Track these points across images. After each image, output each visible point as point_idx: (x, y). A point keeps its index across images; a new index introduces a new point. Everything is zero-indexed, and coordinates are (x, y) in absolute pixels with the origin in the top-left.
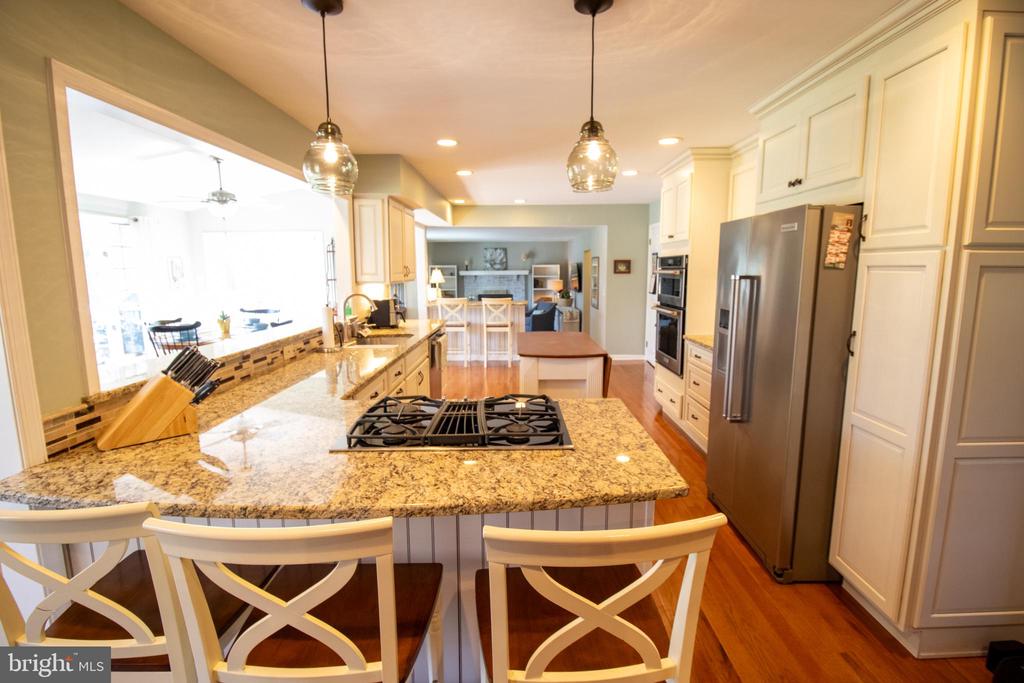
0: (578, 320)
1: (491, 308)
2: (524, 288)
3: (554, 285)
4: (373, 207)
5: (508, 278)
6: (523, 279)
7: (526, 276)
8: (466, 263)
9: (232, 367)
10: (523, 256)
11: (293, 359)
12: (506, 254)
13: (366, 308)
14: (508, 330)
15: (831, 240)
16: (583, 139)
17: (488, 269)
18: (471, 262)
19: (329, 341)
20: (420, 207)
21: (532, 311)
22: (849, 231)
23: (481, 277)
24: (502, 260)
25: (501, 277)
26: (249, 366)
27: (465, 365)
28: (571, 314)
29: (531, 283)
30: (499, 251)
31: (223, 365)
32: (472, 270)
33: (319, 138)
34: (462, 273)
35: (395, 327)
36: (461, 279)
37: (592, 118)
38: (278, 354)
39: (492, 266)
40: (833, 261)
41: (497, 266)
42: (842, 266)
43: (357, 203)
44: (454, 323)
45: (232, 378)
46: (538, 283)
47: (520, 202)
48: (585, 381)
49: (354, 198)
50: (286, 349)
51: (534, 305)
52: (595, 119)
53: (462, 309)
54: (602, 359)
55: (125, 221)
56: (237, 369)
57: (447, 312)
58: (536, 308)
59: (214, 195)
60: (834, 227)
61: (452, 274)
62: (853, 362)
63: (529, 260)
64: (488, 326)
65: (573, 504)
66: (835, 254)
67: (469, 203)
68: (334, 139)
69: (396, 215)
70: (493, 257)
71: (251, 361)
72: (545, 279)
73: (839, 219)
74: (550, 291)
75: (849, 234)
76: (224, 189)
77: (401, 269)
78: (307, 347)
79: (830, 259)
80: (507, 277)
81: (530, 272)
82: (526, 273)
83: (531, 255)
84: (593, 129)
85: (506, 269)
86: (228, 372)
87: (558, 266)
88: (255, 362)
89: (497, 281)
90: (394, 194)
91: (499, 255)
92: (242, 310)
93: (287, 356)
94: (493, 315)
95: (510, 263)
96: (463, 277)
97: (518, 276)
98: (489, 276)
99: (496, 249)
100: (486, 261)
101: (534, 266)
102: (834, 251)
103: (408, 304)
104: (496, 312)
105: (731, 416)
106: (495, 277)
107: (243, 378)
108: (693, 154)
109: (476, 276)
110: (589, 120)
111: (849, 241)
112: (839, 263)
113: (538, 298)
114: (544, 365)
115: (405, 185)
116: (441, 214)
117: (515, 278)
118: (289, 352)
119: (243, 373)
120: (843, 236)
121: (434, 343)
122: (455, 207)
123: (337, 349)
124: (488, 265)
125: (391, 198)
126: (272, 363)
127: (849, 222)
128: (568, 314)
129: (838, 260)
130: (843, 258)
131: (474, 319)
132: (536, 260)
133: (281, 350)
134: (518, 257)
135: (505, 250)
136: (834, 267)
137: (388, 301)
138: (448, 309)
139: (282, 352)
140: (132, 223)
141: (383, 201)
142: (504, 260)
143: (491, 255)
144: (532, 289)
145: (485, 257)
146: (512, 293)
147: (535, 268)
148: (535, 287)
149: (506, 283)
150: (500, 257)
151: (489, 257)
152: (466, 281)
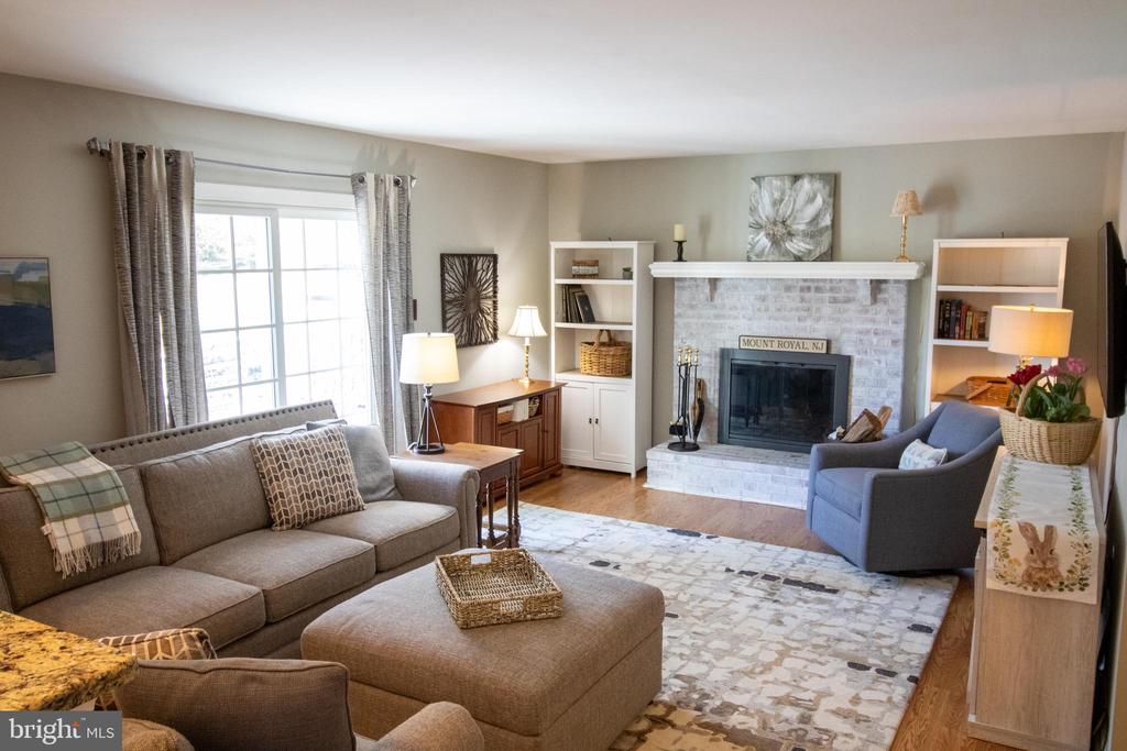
2: (899, 331)
5: (838, 292)
6: (897, 299)
7: (908, 286)
8: (680, 234)
10: (898, 206)
12: (835, 193)
17: (760, 257)
18: (705, 228)
23: (735, 284)
24: (815, 219)
25: (809, 286)
29: (928, 316)
30: (806, 185)
32: (704, 257)
34: (662, 270)
36: (659, 291)
39: (776, 241)
41: (797, 245)
46: (958, 318)
61: (627, 273)
63: (931, 220)
70: (786, 210)
72: (992, 299)
80: (834, 285)
81: (927, 271)
82: (910, 271)
83: (941, 199)
85: (831, 255)
87: (1062, 244)
89: (791, 300)
91: (808, 203)
95: (850, 235)
96: (666, 283)
97: (877, 286)
98: (763, 281)
99: (796, 178)
100: (758, 227)
101: (939, 244)
106: (788, 286)
109: (714, 282)
113: (956, 378)
117: (864, 293)
124: (763, 241)
132: (964, 217)
135: (833, 182)
142: (827, 221)
143: (776, 203)
144: (929, 341)
145: (753, 210)
146: (847, 350)
147: (945, 252)
148: (941, 333)
149: (827, 309)
150: (811, 211)
151: (766, 210)
152: (681, 297)
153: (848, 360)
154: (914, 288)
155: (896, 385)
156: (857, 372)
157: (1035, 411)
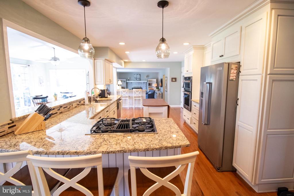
0: (161, 95)
1: (136, 92)
2: (146, 86)
3: (154, 85)
4: (100, 62)
5: (141, 83)
6: (145, 83)
7: (146, 82)
8: (129, 79)
9: (56, 110)
11: (76, 107)
13: (98, 92)
14: (140, 98)
15: (231, 72)
16: (160, 43)
17: (135, 80)
18: (130, 78)
19: (87, 102)
20: (114, 62)
21: (148, 93)
22: (236, 70)
23: (133, 83)
24: (139, 78)
25: (139, 83)
26: (62, 109)
27: (128, 109)
28: (159, 93)
29: (148, 85)
30: (138, 75)
31: (54, 109)
32: (130, 80)
33: (83, 42)
34: (127, 81)
35: (106, 97)
36: (127, 83)
37: (163, 37)
38: (71, 106)
39: (136, 79)
40: (232, 78)
41: (138, 80)
42: (234, 80)
43: (95, 61)
44: (125, 96)
45: (57, 113)
46: (150, 84)
47: (144, 61)
48: (162, 113)
49: (94, 59)
50: (73, 104)
51: (149, 91)
52: (164, 38)
53: (127, 92)
54: (167, 107)
55: (26, 66)
56: (58, 110)
57: (123, 93)
58: (149, 92)
59: (52, 58)
60: (232, 69)
61: (124, 82)
62: (238, 107)
63: (147, 78)
64: (135, 97)
65: (156, 149)
66: (233, 76)
67: (129, 61)
68: (88, 43)
69: (107, 64)
70: (137, 77)
71: (63, 107)
72: (152, 83)
73: (233, 67)
74: (153, 87)
75: (236, 71)
76: (56, 57)
77: (109, 80)
78: (80, 103)
79: (231, 78)
81: (147, 81)
82: (146, 81)
83: (148, 76)
84: (163, 40)
85: (140, 80)
86: (55, 111)
87: (156, 80)
88: (64, 108)
89: (138, 84)
90: (106, 58)
91: (138, 76)
92: (61, 93)
93: (74, 106)
94: (136, 94)
96: (128, 83)
97: (144, 82)
98: (135, 82)
99: (137, 74)
102: (232, 76)
103: (111, 91)
104: (137, 93)
105: (204, 123)
106: (137, 83)
107: (60, 113)
108: (194, 48)
109: (131, 83)
110: (162, 38)
111: (236, 73)
112: (234, 79)
113: (150, 89)
114: (151, 108)
115: (109, 56)
116: (121, 64)
118: (74, 105)
119: (60, 111)
120: (234, 71)
121: (118, 102)
122: (125, 62)
123: (89, 104)
124: (135, 79)
125: (105, 59)
126: (69, 108)
127: (236, 67)
128: (159, 94)
129: (233, 78)
130: (235, 77)
131: (130, 95)
132: (149, 78)
133: (72, 104)
134: (144, 77)
135: (140, 75)
136: (232, 80)
137: (105, 90)
138: (123, 92)
139: (72, 105)
140: (28, 66)
141: (103, 60)
143: (136, 76)
144: (148, 86)
146: (142, 87)
147: (149, 80)
151: (135, 77)
152: (129, 84)
156: (143, 89)
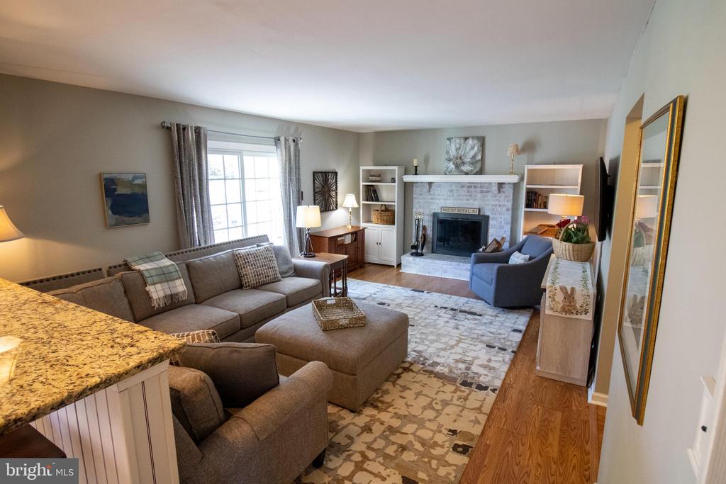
2: (510, 205)
5: (483, 188)
6: (509, 191)
7: (514, 185)
8: (416, 163)
10: (510, 151)
12: (483, 145)
17: (450, 173)
18: (427, 160)
23: (439, 185)
24: (474, 157)
25: (471, 186)
29: (522, 199)
30: (470, 142)
32: (426, 173)
34: (408, 179)
36: (407, 188)
39: (457, 166)
41: (466, 168)
46: (535, 199)
61: (393, 180)
63: (524, 157)
70: (462, 153)
80: (482, 185)
81: (522, 179)
82: (515, 179)
83: (528, 148)
85: (481, 172)
87: (580, 167)
89: (464, 192)
91: (471, 149)
95: (489, 163)
96: (409, 184)
97: (500, 185)
98: (451, 184)
99: (466, 139)
100: (449, 160)
101: (527, 167)
106: (462, 185)
109: (430, 184)
113: (534, 225)
117: (495, 188)
124: (452, 166)
132: (538, 156)
134: (503, 152)
135: (482, 141)
142: (479, 157)
143: (457, 149)
144: (523, 209)
145: (448, 153)
146: (487, 214)
147: (529, 171)
148: (528, 206)
149: (479, 196)
150: (472, 153)
151: (453, 152)
152: (416, 190)
153: (487, 217)
154: (516, 186)
155: (508, 228)
156: (491, 222)
157: (567, 238)
